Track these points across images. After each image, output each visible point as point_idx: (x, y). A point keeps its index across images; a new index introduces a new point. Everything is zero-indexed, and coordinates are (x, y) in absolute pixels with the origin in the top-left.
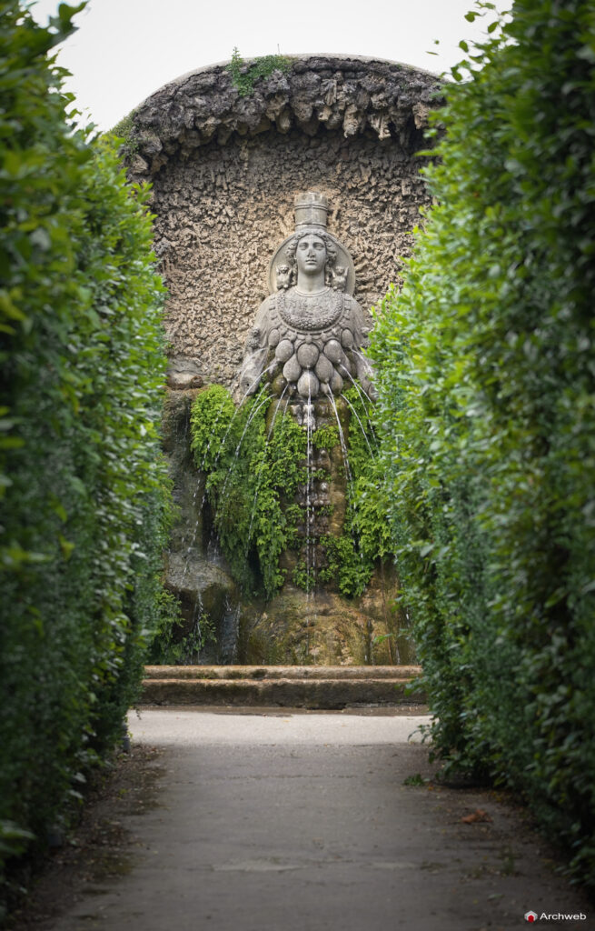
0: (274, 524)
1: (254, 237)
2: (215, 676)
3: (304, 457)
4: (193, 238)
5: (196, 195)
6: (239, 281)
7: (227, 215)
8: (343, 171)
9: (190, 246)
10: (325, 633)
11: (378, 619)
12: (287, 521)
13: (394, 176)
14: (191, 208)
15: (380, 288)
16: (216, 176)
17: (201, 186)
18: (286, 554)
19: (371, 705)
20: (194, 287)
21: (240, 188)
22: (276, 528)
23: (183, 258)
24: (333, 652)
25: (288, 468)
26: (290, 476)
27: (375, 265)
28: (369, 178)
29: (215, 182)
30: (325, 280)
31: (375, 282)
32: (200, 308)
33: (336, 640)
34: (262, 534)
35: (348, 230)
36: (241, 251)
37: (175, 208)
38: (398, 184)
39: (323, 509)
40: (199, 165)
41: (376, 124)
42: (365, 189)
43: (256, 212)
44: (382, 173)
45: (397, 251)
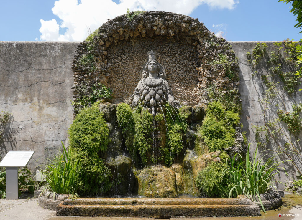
0: (144, 144)
1: (136, 65)
2: (116, 204)
3: (152, 123)
4: (119, 66)
5: (119, 54)
6: (133, 77)
7: (128, 59)
8: (161, 48)
9: (118, 68)
10: (161, 179)
11: (177, 172)
12: (148, 142)
13: (175, 49)
14: (118, 57)
15: (173, 79)
16: (125, 49)
17: (121, 52)
18: (148, 153)
19: (181, 217)
20: (120, 79)
21: (132, 52)
22: (144, 145)
23: (116, 71)
24: (164, 186)
25: (147, 127)
26: (148, 129)
27: (171, 73)
28: (169, 49)
29: (125, 50)
30: (157, 75)
31: (171, 77)
32: (122, 85)
33: (164, 181)
34: (140, 147)
35: (163, 63)
36: (133, 69)
37: (114, 58)
38: (177, 51)
39: (159, 139)
40: (120, 46)
41: (170, 31)
42: (167, 52)
43: (137, 59)
44: (172, 48)
45: (177, 69)
